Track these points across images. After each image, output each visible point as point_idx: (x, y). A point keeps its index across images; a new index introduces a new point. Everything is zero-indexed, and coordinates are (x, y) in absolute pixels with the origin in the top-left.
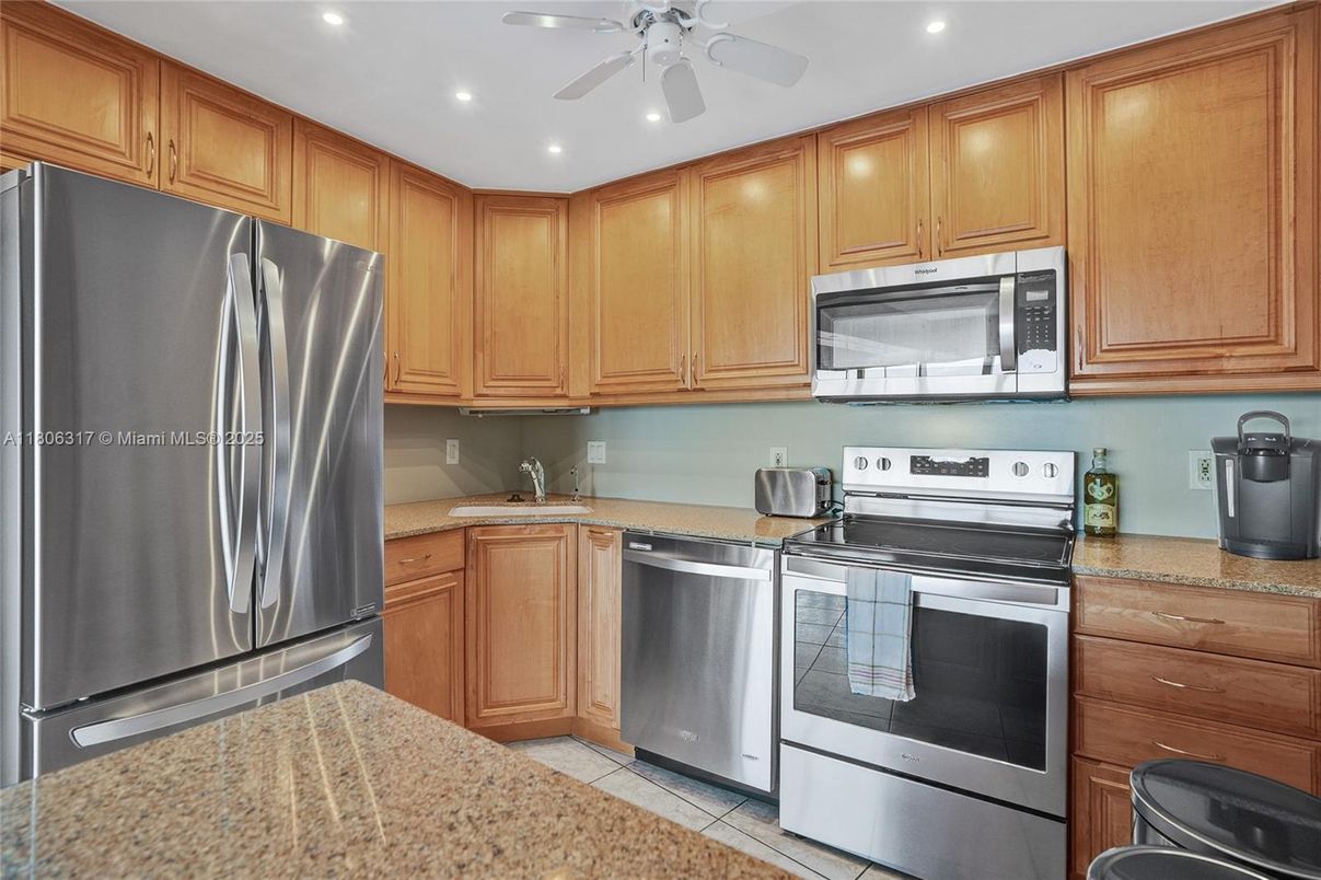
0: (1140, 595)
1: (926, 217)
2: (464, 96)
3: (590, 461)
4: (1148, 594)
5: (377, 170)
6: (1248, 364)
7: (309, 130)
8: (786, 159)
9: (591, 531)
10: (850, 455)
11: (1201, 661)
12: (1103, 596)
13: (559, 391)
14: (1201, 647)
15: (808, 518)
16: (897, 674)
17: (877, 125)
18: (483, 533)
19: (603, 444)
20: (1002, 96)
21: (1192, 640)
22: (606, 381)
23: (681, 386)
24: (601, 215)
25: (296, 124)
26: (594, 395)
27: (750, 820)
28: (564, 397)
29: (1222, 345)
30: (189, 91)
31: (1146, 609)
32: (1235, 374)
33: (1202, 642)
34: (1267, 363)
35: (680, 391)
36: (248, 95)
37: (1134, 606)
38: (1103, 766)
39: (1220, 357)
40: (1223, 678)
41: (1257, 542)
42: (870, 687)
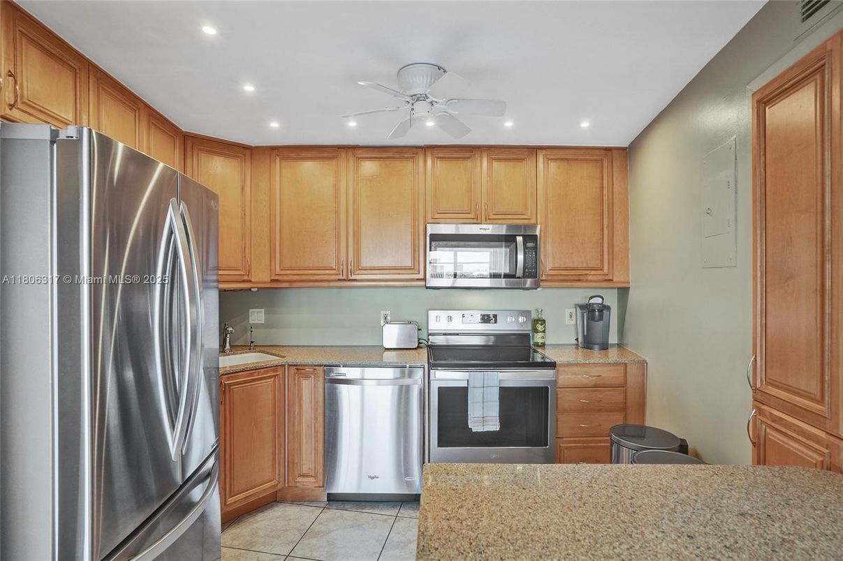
0: (576, 369)
1: (479, 201)
2: (249, 88)
3: (251, 322)
4: (579, 368)
5: (137, 111)
6: (595, 278)
7: (99, 75)
8: (408, 158)
9: (297, 369)
10: (432, 314)
11: (595, 391)
12: (564, 371)
13: (246, 278)
14: (595, 386)
15: (413, 349)
16: (495, 418)
17: (456, 152)
18: (229, 379)
19: (263, 310)
20: (513, 153)
21: (593, 383)
22: (283, 272)
23: (341, 277)
24: (280, 165)
25: (91, 68)
26: (273, 281)
27: (411, 511)
28: (249, 281)
29: (587, 270)
30: (21, 28)
31: (579, 374)
32: (591, 281)
33: (595, 384)
34: (600, 278)
35: (339, 280)
36: (59, 39)
37: (575, 374)
38: (564, 439)
39: (587, 275)
40: (601, 396)
41: (595, 344)
42: (482, 427)
